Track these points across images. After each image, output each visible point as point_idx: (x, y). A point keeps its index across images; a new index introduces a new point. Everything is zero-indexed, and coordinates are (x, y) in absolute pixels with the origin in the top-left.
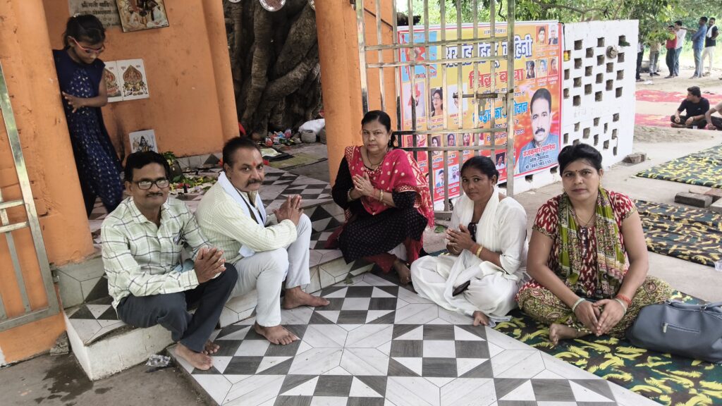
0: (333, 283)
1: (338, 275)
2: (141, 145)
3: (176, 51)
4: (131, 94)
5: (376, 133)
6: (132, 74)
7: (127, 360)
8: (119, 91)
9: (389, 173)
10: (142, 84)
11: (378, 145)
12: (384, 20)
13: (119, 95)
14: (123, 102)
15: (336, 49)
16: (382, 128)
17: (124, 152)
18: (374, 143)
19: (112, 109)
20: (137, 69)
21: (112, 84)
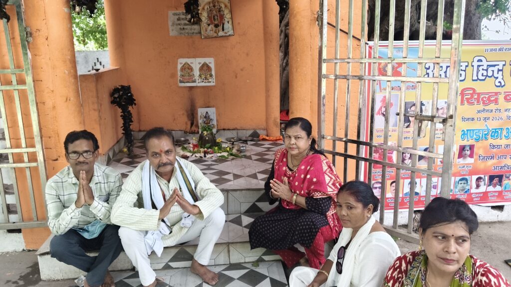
0: (243, 261)
1: (249, 255)
2: (205, 117)
3: (239, 54)
4: (203, 82)
5: (297, 138)
6: (205, 68)
7: (66, 273)
8: (195, 79)
9: (302, 176)
10: (211, 76)
11: (298, 148)
12: (355, 36)
13: (194, 81)
14: (196, 87)
15: (299, 60)
16: (303, 134)
17: (193, 121)
18: (294, 146)
19: (189, 91)
20: (209, 64)
21: (191, 74)
